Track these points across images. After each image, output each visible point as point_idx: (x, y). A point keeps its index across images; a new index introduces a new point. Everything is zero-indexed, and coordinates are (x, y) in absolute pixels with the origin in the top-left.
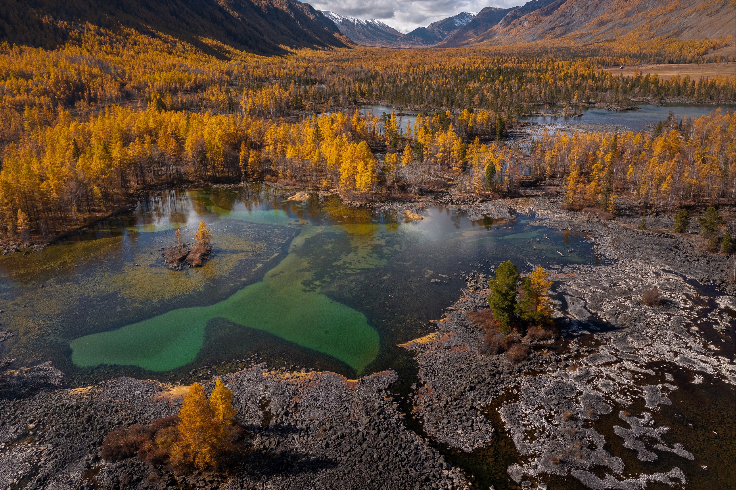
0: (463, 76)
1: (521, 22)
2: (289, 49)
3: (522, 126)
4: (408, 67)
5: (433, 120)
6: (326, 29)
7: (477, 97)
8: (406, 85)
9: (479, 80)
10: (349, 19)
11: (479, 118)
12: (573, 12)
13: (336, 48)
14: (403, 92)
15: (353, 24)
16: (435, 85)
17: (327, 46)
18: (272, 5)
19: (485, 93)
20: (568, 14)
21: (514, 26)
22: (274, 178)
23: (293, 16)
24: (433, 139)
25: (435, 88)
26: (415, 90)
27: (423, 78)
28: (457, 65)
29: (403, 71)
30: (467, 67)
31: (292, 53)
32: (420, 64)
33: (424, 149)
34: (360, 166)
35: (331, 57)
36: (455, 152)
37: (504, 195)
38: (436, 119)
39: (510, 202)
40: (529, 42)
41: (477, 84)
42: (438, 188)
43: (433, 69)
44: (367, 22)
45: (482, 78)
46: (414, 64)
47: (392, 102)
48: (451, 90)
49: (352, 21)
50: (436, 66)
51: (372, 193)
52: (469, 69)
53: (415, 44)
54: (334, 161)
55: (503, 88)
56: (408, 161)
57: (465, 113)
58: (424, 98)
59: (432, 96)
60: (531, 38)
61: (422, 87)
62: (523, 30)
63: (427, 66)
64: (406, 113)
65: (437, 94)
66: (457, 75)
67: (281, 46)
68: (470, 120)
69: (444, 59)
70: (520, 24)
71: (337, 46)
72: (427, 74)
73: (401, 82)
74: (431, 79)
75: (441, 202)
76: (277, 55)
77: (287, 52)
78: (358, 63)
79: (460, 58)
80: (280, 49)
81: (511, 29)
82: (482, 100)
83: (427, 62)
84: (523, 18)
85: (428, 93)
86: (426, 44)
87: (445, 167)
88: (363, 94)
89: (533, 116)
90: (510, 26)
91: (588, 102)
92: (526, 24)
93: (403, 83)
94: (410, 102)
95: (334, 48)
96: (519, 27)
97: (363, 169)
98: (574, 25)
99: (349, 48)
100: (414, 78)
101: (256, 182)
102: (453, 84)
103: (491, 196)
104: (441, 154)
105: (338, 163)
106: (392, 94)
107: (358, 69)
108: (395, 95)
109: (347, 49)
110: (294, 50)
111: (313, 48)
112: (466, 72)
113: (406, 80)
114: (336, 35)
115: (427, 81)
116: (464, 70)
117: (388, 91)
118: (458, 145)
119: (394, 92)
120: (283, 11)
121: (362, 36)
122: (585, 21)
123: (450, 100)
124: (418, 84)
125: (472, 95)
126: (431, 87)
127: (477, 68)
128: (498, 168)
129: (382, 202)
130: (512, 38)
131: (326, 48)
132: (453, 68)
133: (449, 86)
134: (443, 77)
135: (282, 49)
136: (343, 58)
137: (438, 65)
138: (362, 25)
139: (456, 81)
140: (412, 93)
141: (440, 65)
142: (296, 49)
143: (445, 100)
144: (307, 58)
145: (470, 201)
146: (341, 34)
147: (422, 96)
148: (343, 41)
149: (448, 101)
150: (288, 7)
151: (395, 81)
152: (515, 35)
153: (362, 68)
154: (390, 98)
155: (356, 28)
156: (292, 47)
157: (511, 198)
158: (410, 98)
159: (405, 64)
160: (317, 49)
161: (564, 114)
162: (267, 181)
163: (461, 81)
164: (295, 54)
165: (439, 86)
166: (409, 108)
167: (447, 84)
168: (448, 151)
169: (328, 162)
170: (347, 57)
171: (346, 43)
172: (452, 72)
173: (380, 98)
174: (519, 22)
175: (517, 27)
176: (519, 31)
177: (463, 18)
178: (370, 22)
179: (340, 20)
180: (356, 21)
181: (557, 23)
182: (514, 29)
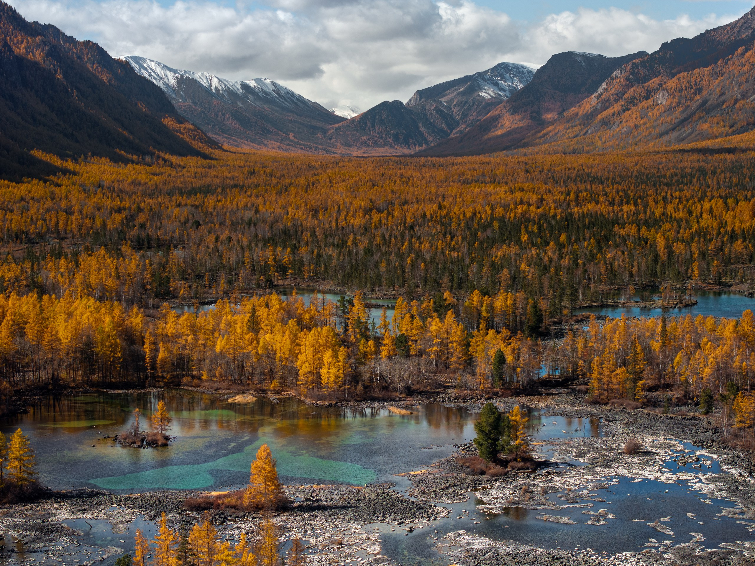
0: (489, 232)
1: (648, 92)
2: (57, 161)
3: (577, 321)
4: (367, 211)
5: (423, 306)
6: (142, 107)
7: (505, 274)
8: (369, 251)
9: (519, 242)
10: (197, 77)
11: (498, 304)
13: (174, 159)
14: (365, 265)
15: (207, 91)
16: (428, 251)
17: (152, 154)
18: (10, 50)
19: (523, 267)
21: (633, 102)
22: (196, 381)
23: (59, 76)
24: (424, 328)
25: (428, 257)
26: (388, 262)
27: (403, 237)
28: (479, 208)
29: (357, 221)
30: (499, 212)
31: (65, 172)
32: (392, 204)
33: (410, 343)
34: (327, 356)
35: (165, 183)
36: (455, 344)
37: (517, 393)
38: (428, 304)
39: (524, 400)
41: (513, 250)
42: (431, 389)
43: (424, 216)
44: (245, 86)
45: (525, 238)
46: (380, 203)
47: (343, 283)
48: (459, 261)
49: (204, 83)
50: (431, 208)
51: (345, 389)
52: (503, 217)
53: (376, 144)
54: (287, 353)
55: (561, 258)
56: (389, 352)
57: (476, 296)
58: (408, 275)
59: (423, 272)
61: (401, 257)
62: (656, 112)
63: (411, 209)
64: (373, 302)
65: (432, 268)
66: (477, 230)
67: (37, 154)
68: (484, 308)
69: (453, 189)
70: (647, 98)
71: (173, 152)
72: (412, 228)
73: (356, 244)
74: (419, 238)
75: (434, 401)
76: (32, 176)
77: (54, 170)
78: (242, 200)
79: (491, 188)
80: (36, 162)
81: (625, 109)
82: (514, 279)
83: (409, 197)
84: (654, 82)
85: (414, 266)
86: (406, 143)
87: (442, 367)
88: (283, 270)
89: (607, 306)
91: (720, 284)
92: (662, 99)
93: (361, 247)
94: (380, 285)
95: (167, 156)
96: (644, 104)
97: (331, 360)
99: (206, 157)
100: (383, 237)
101: (169, 388)
102: (464, 250)
103: (500, 393)
104: (435, 348)
105: (294, 355)
106: (343, 267)
107: (248, 215)
108: (348, 270)
109: (201, 161)
110: (70, 165)
111: (116, 159)
112: (496, 224)
113: (366, 242)
114: (169, 122)
115: (411, 243)
116: (493, 218)
117: (334, 262)
118: (459, 333)
119: (347, 264)
120: (36, 64)
121: (230, 122)
123: (456, 279)
124: (393, 249)
125: (496, 269)
126: (419, 255)
127: (523, 214)
128: (509, 359)
129: (356, 401)
130: (629, 133)
131: (148, 158)
132: (468, 215)
133: (456, 254)
134: (445, 235)
135: (40, 161)
136: (197, 183)
137: (435, 207)
138: (231, 93)
139: (471, 245)
140: (383, 267)
141: (440, 207)
142: (76, 161)
143: (446, 280)
144: (107, 183)
145: (472, 398)
146: (181, 120)
147: (404, 272)
148: (186, 138)
149: (452, 280)
150: (48, 55)
151: (343, 244)
152: (636, 127)
153: (257, 211)
154: (340, 276)
155: (215, 102)
156: (63, 157)
157: (527, 395)
158: (379, 275)
159: (357, 203)
160: (126, 161)
161: (660, 302)
162: (186, 385)
163: (481, 244)
164: (74, 173)
165: (435, 253)
166: (378, 294)
167: (454, 249)
168: (444, 344)
169: (279, 355)
170: (207, 181)
171: (197, 145)
172: (467, 224)
173: (317, 276)
174: (644, 93)
175: (641, 106)
176: (646, 116)
177: (503, 78)
178: (252, 84)
179: (173, 81)
180: (215, 83)
181: (739, 96)
182: (633, 109)
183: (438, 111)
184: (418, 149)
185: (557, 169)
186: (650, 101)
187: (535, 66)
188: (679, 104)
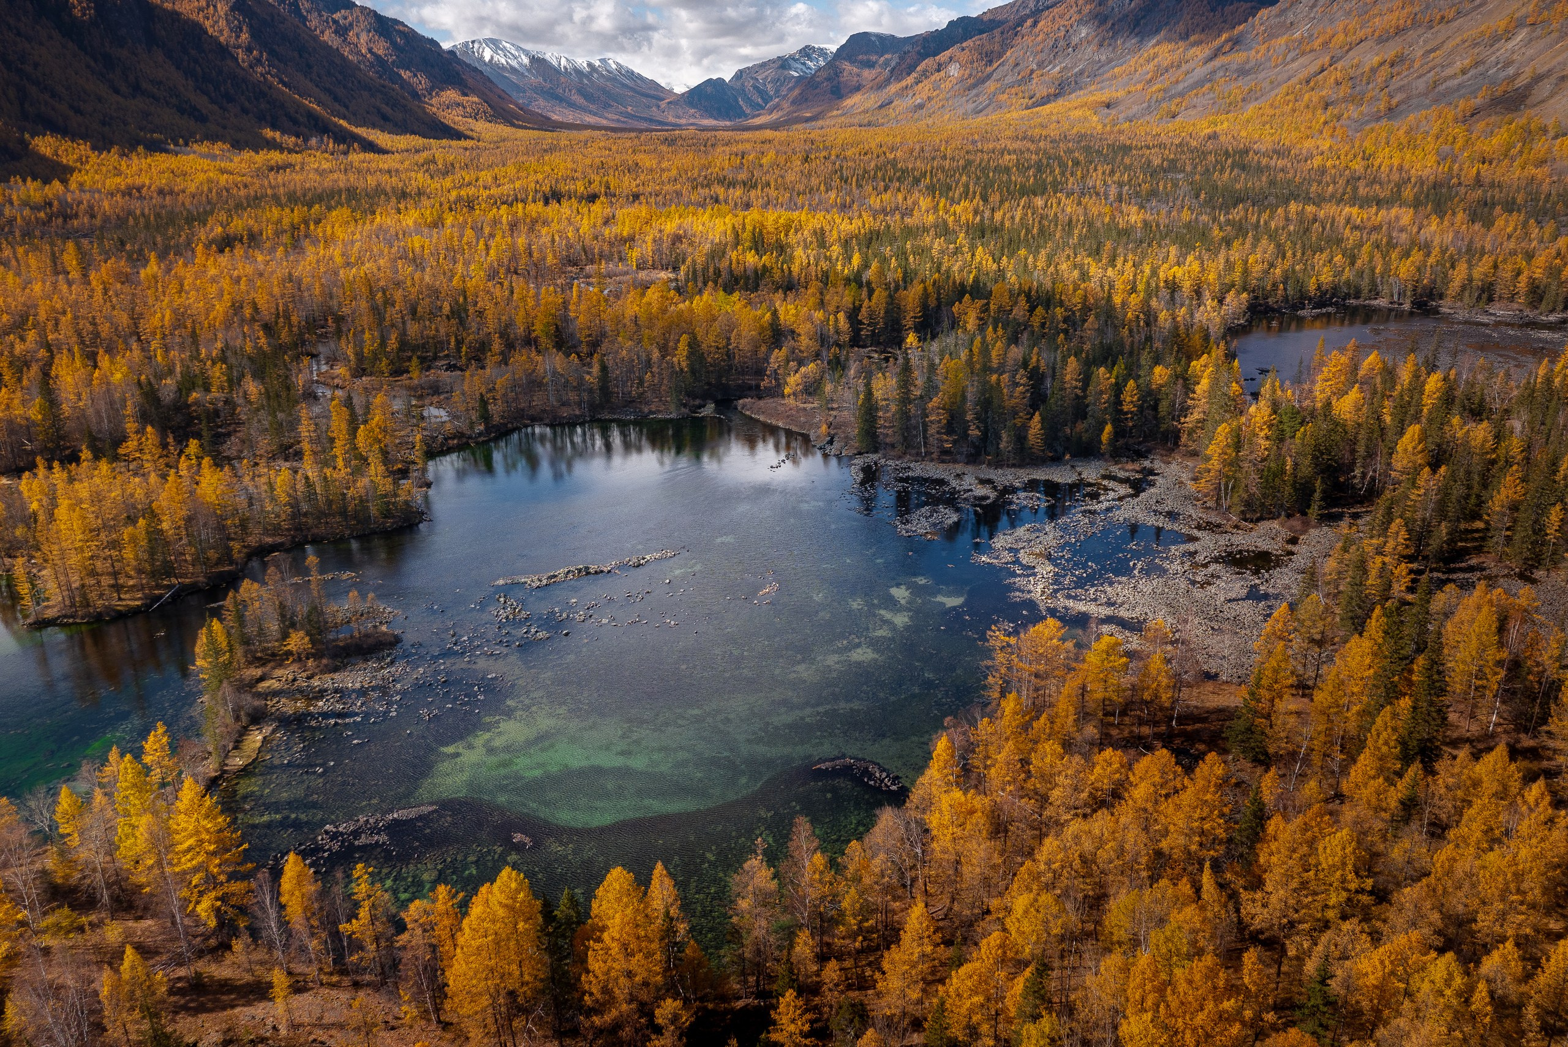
1: (940, 65)
10: (548, 57)
12: (1075, 40)
15: (556, 71)
20: (1062, 43)
21: (925, 74)
40: (965, 116)
44: (590, 65)
49: (555, 63)
60: (971, 106)
62: (948, 85)
70: (939, 71)
81: (918, 82)
84: (943, 56)
90: (914, 75)
92: (954, 70)
96: (937, 76)
98: (1081, 72)
121: (576, 98)
122: (1110, 61)
138: (578, 72)
152: (929, 98)
155: (562, 79)
174: (936, 66)
175: (933, 78)
176: (939, 88)
177: (810, 59)
178: (597, 64)
179: (526, 61)
180: (563, 62)
181: (1035, 67)
182: (926, 82)
183: (755, 87)
184: (728, 123)
185: (849, 153)
186: (942, 73)
187: (833, 48)
188: (970, 75)
